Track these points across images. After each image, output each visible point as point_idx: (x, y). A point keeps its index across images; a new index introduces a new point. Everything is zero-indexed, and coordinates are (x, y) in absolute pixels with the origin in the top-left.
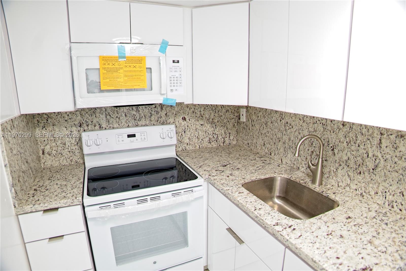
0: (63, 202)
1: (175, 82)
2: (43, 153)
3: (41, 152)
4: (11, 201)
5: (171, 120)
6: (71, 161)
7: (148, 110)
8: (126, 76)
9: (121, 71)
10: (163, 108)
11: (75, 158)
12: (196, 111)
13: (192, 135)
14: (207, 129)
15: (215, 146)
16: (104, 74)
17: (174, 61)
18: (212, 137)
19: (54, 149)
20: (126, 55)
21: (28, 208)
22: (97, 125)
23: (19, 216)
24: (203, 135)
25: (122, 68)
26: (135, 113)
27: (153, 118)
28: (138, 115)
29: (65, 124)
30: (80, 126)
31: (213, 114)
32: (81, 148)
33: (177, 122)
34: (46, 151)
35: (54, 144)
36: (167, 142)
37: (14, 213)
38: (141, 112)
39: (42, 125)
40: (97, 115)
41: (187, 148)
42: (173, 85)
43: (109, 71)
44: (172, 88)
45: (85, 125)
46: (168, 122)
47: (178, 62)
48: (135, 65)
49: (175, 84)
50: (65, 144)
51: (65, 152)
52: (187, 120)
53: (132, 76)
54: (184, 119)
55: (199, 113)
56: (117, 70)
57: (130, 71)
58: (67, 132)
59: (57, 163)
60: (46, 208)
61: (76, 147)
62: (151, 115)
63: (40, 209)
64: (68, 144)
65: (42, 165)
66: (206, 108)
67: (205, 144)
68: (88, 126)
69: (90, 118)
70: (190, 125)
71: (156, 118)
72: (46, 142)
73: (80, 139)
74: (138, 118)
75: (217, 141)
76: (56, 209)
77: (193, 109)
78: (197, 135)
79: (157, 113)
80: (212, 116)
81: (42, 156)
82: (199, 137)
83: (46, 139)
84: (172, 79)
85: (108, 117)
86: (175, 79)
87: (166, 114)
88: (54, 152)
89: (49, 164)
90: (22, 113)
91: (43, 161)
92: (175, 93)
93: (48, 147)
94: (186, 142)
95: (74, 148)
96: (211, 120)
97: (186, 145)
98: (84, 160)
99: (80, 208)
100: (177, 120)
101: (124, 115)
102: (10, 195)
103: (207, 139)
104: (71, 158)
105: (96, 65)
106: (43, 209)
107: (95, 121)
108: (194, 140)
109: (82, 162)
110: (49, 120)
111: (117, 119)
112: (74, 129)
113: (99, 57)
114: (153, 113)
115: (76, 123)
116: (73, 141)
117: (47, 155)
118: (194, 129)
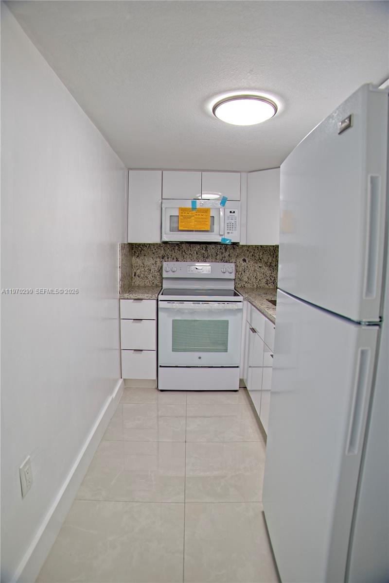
0: (145, 296)
1: (231, 227)
2: (135, 275)
3: (134, 274)
4: (119, 289)
5: (233, 260)
6: (153, 283)
7: (214, 251)
8: (196, 221)
9: (193, 218)
10: (227, 250)
11: (156, 282)
12: (256, 255)
13: (251, 275)
14: (265, 271)
15: (271, 287)
16: (181, 219)
17: (231, 212)
18: (269, 279)
19: (143, 273)
20: (197, 207)
21: (126, 295)
22: (175, 258)
23: (121, 300)
24: (261, 276)
25: (193, 216)
26: (204, 252)
27: (218, 257)
28: (206, 254)
29: (153, 256)
30: (163, 258)
31: (270, 259)
32: (161, 275)
33: (238, 263)
34: (137, 274)
35: (143, 269)
36: (227, 276)
37: (118, 297)
38: (209, 252)
39: (137, 254)
40: (176, 251)
41: (246, 285)
42: (229, 229)
43: (185, 217)
44: (229, 231)
45: (166, 257)
46: (231, 261)
47: (234, 212)
48: (202, 214)
49: (231, 229)
50: (150, 270)
51: (150, 276)
52: (247, 261)
53: (200, 221)
54: (244, 260)
55: (258, 256)
56: (190, 217)
57: (199, 218)
58: (154, 262)
59: (143, 283)
60: (136, 298)
61: (158, 274)
62: (217, 255)
63: (132, 297)
64: (152, 270)
65: (133, 283)
66: (265, 253)
67: (263, 284)
68: (168, 258)
69: (170, 252)
70: (249, 266)
71: (221, 258)
72: (138, 267)
73: (162, 267)
74: (206, 256)
75: (274, 283)
76: (142, 299)
77: (253, 253)
78: (255, 276)
79: (222, 253)
80: (270, 261)
81: (134, 277)
82: (257, 277)
83: (138, 265)
84: (229, 225)
85: (184, 253)
86: (231, 225)
87: (229, 255)
88: (142, 275)
89: (137, 283)
90: (129, 242)
91: (134, 281)
92: (230, 234)
93: (139, 271)
94: (245, 280)
95: (156, 274)
96: (269, 264)
97: (245, 283)
98: (162, 284)
99: (155, 302)
100: (238, 261)
101: (195, 253)
102: (119, 286)
103: (264, 280)
104: (153, 281)
105: (176, 213)
106: (134, 298)
107: (173, 256)
108: (252, 280)
109: (160, 285)
110: (142, 252)
111: (191, 255)
112: (158, 260)
113: (179, 208)
114: (218, 253)
115: (160, 255)
116: (156, 269)
117: (138, 277)
118: (253, 269)
